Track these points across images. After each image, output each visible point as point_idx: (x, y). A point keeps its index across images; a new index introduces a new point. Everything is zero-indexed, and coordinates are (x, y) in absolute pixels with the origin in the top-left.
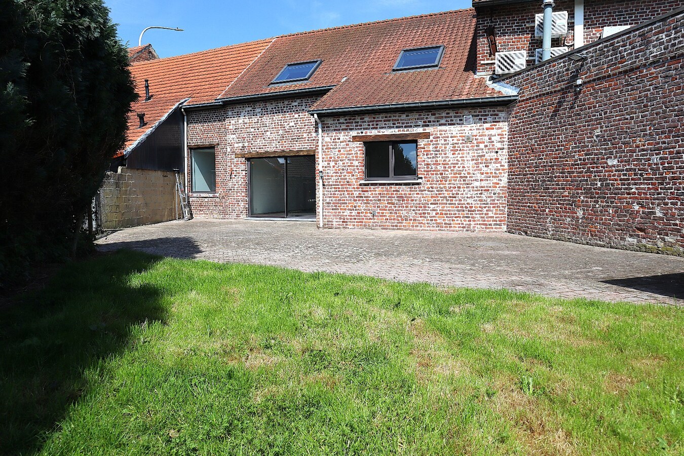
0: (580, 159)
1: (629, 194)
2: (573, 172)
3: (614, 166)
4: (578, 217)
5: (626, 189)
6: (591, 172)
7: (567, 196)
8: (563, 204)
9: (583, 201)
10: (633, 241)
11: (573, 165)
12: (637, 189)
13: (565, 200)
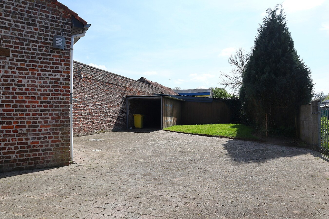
0: (81, 104)
1: (94, 117)
2: (78, 109)
3: (90, 108)
4: (80, 126)
5: (93, 115)
6: (84, 109)
7: (76, 119)
8: (75, 122)
9: (82, 120)
10: (95, 131)
11: (78, 106)
12: (96, 115)
13: (75, 120)
